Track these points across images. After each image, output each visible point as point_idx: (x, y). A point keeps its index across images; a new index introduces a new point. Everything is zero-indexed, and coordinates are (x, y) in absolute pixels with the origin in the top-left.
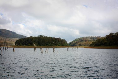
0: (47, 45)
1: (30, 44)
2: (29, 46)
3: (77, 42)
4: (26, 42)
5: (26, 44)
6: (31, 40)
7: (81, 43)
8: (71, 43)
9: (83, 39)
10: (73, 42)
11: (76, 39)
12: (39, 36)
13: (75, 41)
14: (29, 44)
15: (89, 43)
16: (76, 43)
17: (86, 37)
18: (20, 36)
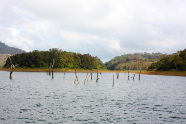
0: (65, 66)
1: (35, 64)
2: (32, 68)
3: (119, 63)
4: (26, 60)
5: (27, 64)
6: (36, 57)
7: (127, 64)
8: (107, 64)
9: (129, 57)
10: (110, 62)
11: (116, 58)
12: (50, 50)
13: (114, 60)
14: (33, 65)
15: (142, 65)
16: (116, 64)
17: (135, 54)
18: (14, 49)
